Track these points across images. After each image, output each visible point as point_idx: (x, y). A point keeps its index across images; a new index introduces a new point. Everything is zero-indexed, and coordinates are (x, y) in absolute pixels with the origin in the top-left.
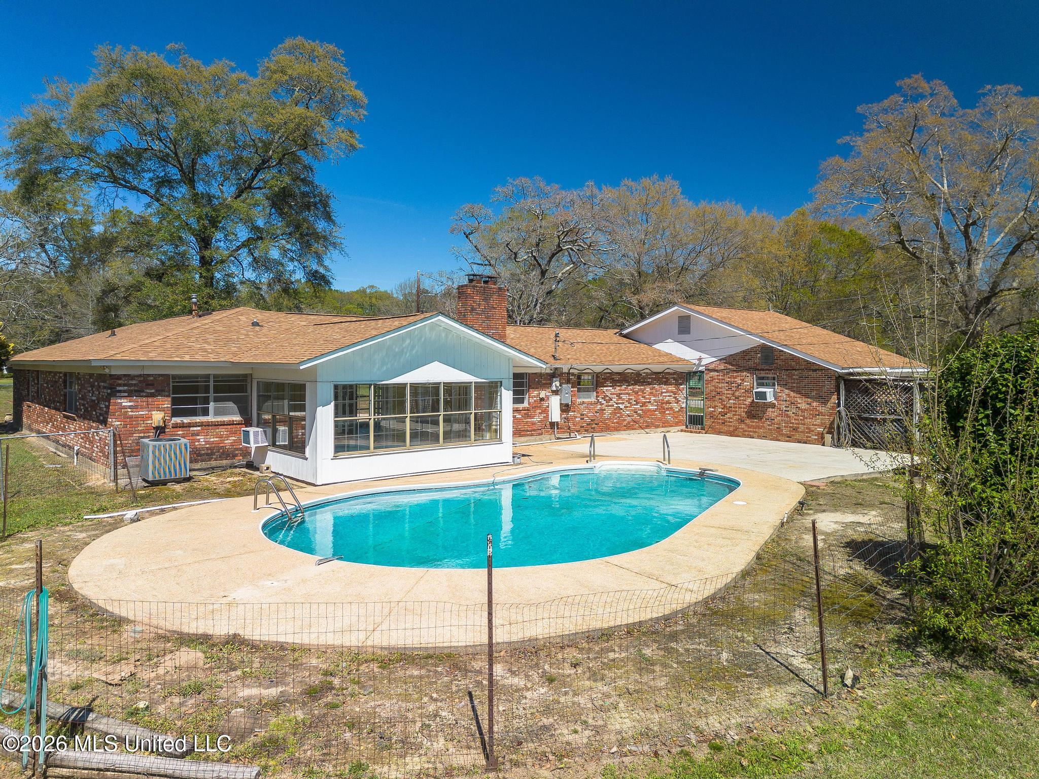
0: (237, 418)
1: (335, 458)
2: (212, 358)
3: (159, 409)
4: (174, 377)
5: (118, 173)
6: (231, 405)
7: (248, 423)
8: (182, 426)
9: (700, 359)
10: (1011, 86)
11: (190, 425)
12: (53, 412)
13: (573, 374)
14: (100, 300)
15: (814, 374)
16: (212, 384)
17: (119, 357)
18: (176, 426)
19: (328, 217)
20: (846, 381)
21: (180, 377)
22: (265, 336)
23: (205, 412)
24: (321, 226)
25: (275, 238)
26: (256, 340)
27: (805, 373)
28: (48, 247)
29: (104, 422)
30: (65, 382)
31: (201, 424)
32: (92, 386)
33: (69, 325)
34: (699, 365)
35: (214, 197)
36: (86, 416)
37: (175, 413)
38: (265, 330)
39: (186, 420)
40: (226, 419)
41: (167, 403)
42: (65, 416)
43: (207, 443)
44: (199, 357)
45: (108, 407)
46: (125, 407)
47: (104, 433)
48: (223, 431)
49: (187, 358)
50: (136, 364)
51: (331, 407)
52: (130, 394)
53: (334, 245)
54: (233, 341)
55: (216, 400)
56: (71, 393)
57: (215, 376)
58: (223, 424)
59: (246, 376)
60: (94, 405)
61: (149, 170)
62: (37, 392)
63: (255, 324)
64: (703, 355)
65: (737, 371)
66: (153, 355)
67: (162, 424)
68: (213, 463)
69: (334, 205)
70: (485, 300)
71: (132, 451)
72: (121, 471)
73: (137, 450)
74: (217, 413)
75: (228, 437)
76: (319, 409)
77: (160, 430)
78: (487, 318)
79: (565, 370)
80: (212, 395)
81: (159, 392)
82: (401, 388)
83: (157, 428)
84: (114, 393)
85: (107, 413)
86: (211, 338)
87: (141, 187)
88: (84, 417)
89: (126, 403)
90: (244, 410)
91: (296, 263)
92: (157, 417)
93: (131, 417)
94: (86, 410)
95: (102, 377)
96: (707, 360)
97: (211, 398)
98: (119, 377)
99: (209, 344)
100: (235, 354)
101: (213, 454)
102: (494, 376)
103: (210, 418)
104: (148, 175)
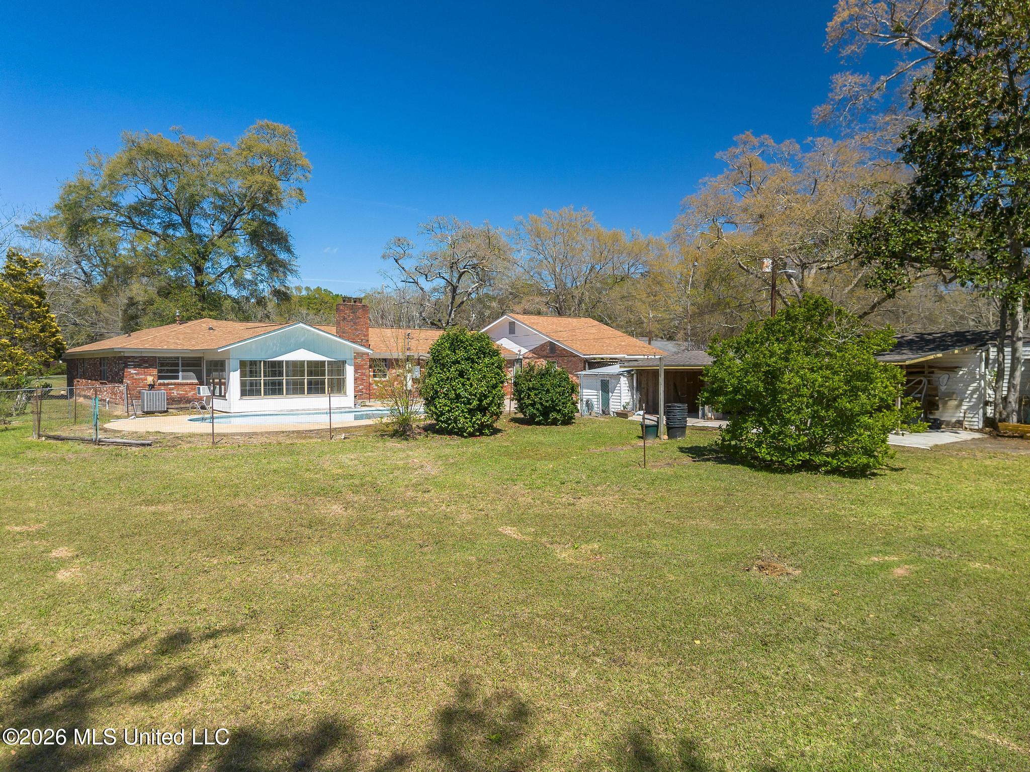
0: (196, 381)
1: (241, 399)
2: (179, 347)
3: (151, 375)
4: (159, 358)
5: (136, 220)
6: (192, 374)
7: (201, 384)
8: (164, 384)
9: (520, 351)
10: (826, 138)
11: (168, 384)
12: (94, 382)
13: (422, 360)
14: (125, 311)
15: (574, 359)
16: (180, 362)
17: (128, 347)
18: (160, 384)
19: (288, 250)
20: (589, 363)
21: (163, 358)
22: (215, 335)
23: (177, 378)
24: (283, 256)
25: (249, 266)
26: (209, 338)
27: (570, 359)
28: (83, 263)
29: (122, 382)
30: (100, 363)
31: (175, 384)
32: (116, 363)
33: (103, 330)
34: (520, 355)
35: (205, 236)
36: (112, 381)
37: (160, 378)
38: (215, 332)
39: (166, 381)
40: (189, 381)
41: (155, 372)
42: (102, 383)
43: (178, 394)
44: (172, 347)
45: (123, 374)
46: (132, 374)
47: (122, 388)
48: (187, 388)
49: (165, 347)
50: (137, 350)
51: (238, 373)
52: (135, 367)
53: (291, 271)
54: (194, 338)
55: (183, 371)
56: (104, 369)
57: (182, 358)
58: (187, 384)
59: (200, 358)
60: (117, 374)
61: (159, 217)
62: (84, 372)
63: (211, 329)
64: (522, 349)
65: (538, 358)
66: (147, 346)
67: (152, 383)
68: (182, 406)
69: (291, 241)
70: (353, 313)
71: (137, 397)
72: (130, 408)
73: (139, 396)
74: (183, 379)
75: (190, 392)
76: (232, 373)
77: (152, 387)
78: (355, 324)
79: (416, 357)
80: (180, 368)
81: (151, 366)
82: (281, 363)
83: (150, 385)
84: (126, 366)
85: (123, 377)
86: (181, 337)
87: (152, 229)
88: (111, 382)
89: (133, 371)
90: (200, 378)
91: (265, 284)
92: (150, 379)
93: (136, 379)
94: (112, 377)
95: (120, 358)
96: (524, 351)
97: (180, 370)
98: (129, 357)
99: (179, 340)
100: (193, 346)
101: (181, 401)
102: (341, 358)
103: (180, 381)
104: (156, 221)
